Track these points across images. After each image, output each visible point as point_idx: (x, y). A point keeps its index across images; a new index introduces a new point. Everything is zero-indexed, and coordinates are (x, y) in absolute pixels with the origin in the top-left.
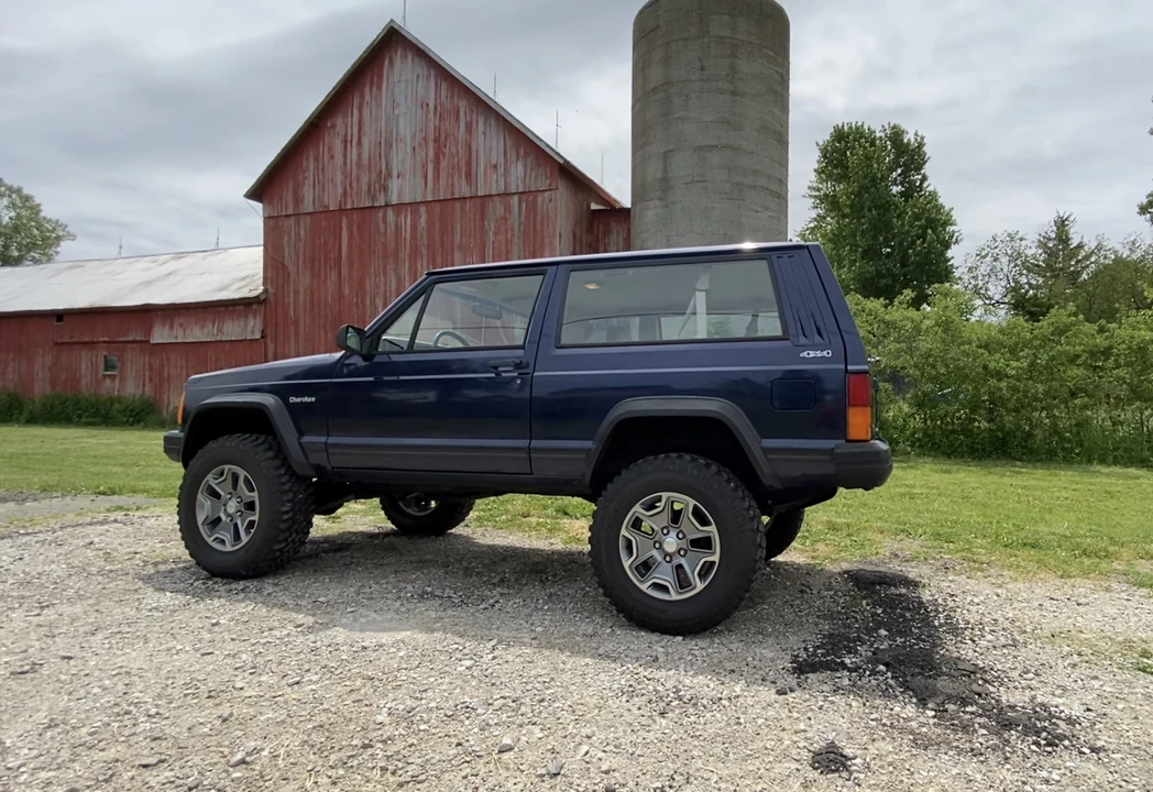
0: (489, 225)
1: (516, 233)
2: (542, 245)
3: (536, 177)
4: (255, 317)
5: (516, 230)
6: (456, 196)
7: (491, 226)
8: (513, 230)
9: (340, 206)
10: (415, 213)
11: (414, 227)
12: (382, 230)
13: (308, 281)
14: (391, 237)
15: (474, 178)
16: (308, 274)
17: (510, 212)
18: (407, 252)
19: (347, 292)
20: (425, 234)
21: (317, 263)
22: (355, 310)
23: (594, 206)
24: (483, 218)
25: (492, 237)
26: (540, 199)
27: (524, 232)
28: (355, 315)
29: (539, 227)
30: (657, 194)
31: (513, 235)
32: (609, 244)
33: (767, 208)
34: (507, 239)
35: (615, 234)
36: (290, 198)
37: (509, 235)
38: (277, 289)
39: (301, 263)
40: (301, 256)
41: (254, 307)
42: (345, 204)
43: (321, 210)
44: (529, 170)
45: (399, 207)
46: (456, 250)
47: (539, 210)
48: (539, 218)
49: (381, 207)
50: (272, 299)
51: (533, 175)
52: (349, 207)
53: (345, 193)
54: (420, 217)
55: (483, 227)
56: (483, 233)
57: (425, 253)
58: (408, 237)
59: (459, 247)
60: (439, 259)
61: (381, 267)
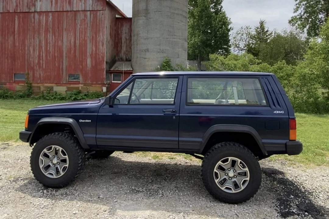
1: (89, 25)
2: (99, 30)
3: (97, 5)
5: (89, 24)
6: (64, 10)
7: (78, 22)
8: (87, 24)
9: (15, 10)
10: (47, 16)
11: (47, 21)
12: (33, 21)
14: (37, 24)
15: (72, 3)
17: (86, 18)
18: (44, 30)
20: (51, 24)
21: (4, 33)
22: (21, 51)
23: (117, 16)
24: (75, 19)
25: (79, 26)
26: (98, 14)
27: (92, 25)
28: (21, 54)
29: (98, 24)
30: (144, 15)
31: (87, 26)
32: (123, 30)
33: (182, 22)
34: (85, 27)
35: (125, 26)
42: (17, 10)
43: (6, 12)
44: (94, 3)
45: (40, 13)
46: (64, 30)
47: (98, 17)
48: (98, 21)
49: (32, 12)
51: (96, 5)
52: (19, 11)
53: (17, 6)
54: (49, 17)
55: (75, 22)
56: (75, 25)
57: (51, 31)
58: (44, 25)
59: (66, 30)
60: (57, 34)
61: (32, 35)
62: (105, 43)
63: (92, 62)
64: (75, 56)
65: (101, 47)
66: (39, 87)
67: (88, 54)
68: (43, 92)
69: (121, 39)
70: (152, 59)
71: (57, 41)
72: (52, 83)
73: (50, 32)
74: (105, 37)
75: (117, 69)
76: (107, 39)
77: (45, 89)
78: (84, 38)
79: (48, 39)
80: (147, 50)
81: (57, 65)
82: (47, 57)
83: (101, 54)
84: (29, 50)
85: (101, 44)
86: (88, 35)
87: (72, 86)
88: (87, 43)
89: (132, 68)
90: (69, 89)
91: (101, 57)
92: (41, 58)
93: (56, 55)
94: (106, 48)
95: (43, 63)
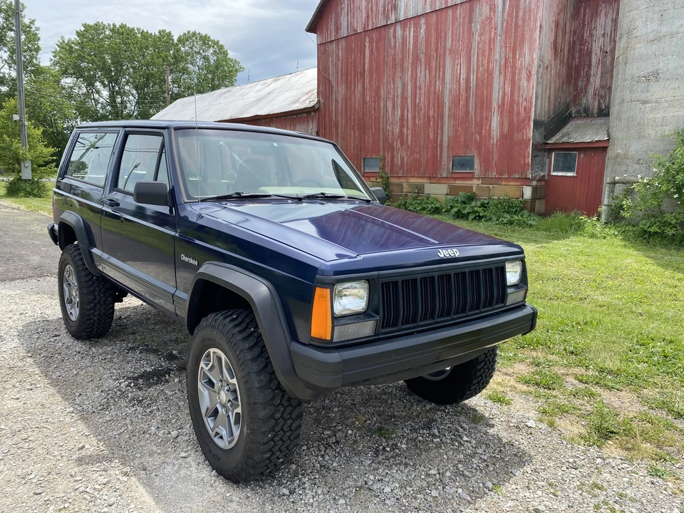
0: (475, 26)
1: (499, 31)
2: (523, 35)
4: (313, 122)
5: (499, 27)
6: (449, 5)
7: (477, 27)
8: (496, 28)
9: (365, 27)
10: (417, 27)
11: (416, 38)
12: (393, 44)
13: (344, 92)
14: (398, 49)
16: (343, 86)
17: (495, 12)
18: (410, 61)
19: (368, 99)
20: (424, 43)
21: (349, 78)
22: (373, 113)
24: (470, 22)
25: (477, 38)
27: (507, 27)
28: (373, 117)
29: (520, 22)
31: (496, 33)
36: (332, 27)
37: (492, 35)
38: (325, 100)
39: (339, 77)
40: (340, 72)
41: (312, 113)
42: (368, 25)
43: (352, 33)
45: (405, 22)
46: (447, 54)
48: (521, 14)
49: (392, 24)
50: (322, 106)
52: (370, 27)
53: (368, 17)
54: (421, 28)
55: (470, 29)
56: (471, 34)
57: (423, 60)
58: (411, 48)
59: (450, 51)
60: (434, 64)
61: (391, 76)
62: (534, 71)
63: (502, 124)
64: (467, 113)
65: (524, 83)
66: (401, 186)
67: (495, 105)
68: (406, 195)
69: (589, 54)
70: (667, 101)
71: (434, 80)
72: (422, 177)
73: (421, 61)
74: (535, 56)
75: (565, 139)
76: (541, 59)
77: (409, 190)
78: (488, 66)
79: (418, 79)
80: (656, 75)
81: (431, 136)
82: (415, 119)
83: (524, 103)
84: (385, 106)
85: (524, 75)
86: (497, 56)
87: (458, 183)
88: (492, 78)
89: (609, 136)
90: (453, 191)
91: (522, 111)
92: (405, 123)
93: (431, 113)
94: (538, 83)
95: (408, 133)
